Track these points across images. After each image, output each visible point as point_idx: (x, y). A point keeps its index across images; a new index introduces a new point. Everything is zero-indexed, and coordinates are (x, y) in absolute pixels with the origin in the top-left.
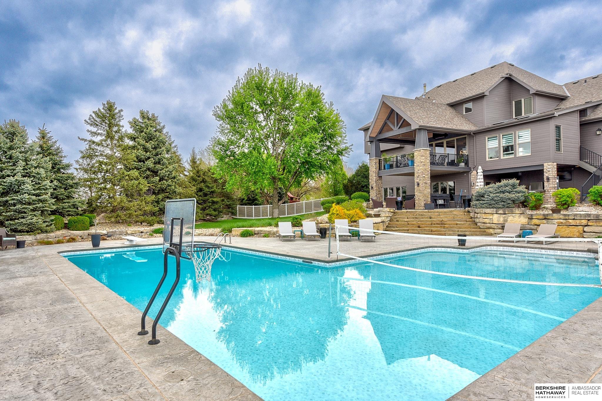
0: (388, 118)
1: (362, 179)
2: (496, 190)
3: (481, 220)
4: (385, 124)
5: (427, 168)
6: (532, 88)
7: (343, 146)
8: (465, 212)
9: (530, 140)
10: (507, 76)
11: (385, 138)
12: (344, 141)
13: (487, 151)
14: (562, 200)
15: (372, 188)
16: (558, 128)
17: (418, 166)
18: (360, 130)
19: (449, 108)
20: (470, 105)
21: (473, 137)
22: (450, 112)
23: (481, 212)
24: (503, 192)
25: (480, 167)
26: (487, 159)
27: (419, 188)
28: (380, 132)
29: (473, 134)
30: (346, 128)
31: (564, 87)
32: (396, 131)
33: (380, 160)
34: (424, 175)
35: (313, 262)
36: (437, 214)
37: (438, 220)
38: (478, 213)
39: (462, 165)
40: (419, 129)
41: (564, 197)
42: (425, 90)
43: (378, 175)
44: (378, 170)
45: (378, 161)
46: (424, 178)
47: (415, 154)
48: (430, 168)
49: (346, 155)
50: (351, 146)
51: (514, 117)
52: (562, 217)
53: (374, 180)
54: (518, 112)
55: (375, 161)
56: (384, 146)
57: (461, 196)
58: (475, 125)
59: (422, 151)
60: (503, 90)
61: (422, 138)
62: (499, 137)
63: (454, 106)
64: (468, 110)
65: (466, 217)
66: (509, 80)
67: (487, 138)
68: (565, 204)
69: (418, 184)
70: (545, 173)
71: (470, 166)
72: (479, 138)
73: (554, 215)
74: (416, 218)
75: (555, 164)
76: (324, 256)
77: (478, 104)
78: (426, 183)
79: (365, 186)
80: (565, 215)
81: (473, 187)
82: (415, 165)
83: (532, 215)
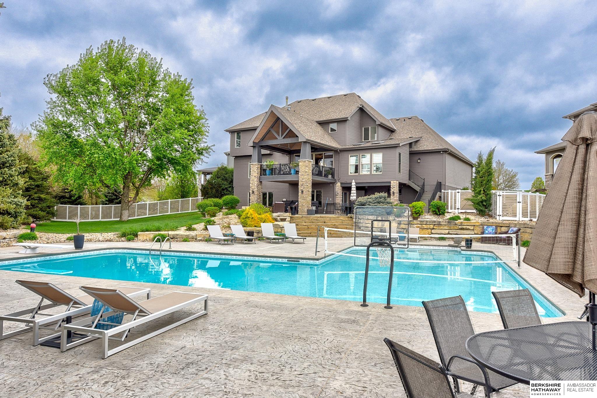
0: (272, 127)
1: (223, 182)
2: (374, 201)
3: (364, 225)
4: (269, 131)
5: (310, 177)
6: (378, 120)
7: (202, 145)
8: (348, 218)
9: (382, 162)
10: (361, 106)
11: (267, 146)
12: (204, 140)
13: (349, 166)
14: (417, 210)
15: (253, 192)
16: (400, 154)
17: (303, 175)
18: (227, 131)
19: (318, 125)
20: (334, 126)
21: (339, 153)
22: (319, 129)
23: (364, 218)
24: (378, 202)
25: (353, 181)
26: (349, 174)
27: (303, 195)
28: (263, 139)
29: (340, 151)
30: (209, 127)
31: (390, 121)
32: (280, 141)
33: (261, 165)
34: (307, 184)
35: (300, 260)
36: (328, 219)
37: (332, 224)
38: (361, 219)
39: (330, 176)
40: (305, 142)
41: (418, 208)
42: (287, 102)
43: (259, 180)
44: (259, 175)
45: (259, 166)
46: (307, 187)
47: (300, 164)
48: (311, 178)
49: (206, 155)
50: (212, 146)
51: (363, 141)
52: (419, 222)
53: (255, 185)
54: (366, 138)
55: (257, 166)
56: (264, 152)
57: (327, 204)
58: (339, 144)
59: (307, 162)
60: (357, 118)
61: (306, 150)
62: (360, 156)
63: (323, 124)
64: (332, 130)
65: (350, 222)
66: (362, 110)
67: (350, 156)
68: (418, 213)
69: (302, 192)
70: (391, 189)
71: (335, 178)
72: (343, 155)
73: (415, 221)
74: (313, 222)
75: (398, 182)
76: (312, 255)
77: (342, 125)
78: (309, 191)
79: (225, 189)
80: (421, 221)
81: (337, 197)
82: (300, 174)
83: (400, 221)
